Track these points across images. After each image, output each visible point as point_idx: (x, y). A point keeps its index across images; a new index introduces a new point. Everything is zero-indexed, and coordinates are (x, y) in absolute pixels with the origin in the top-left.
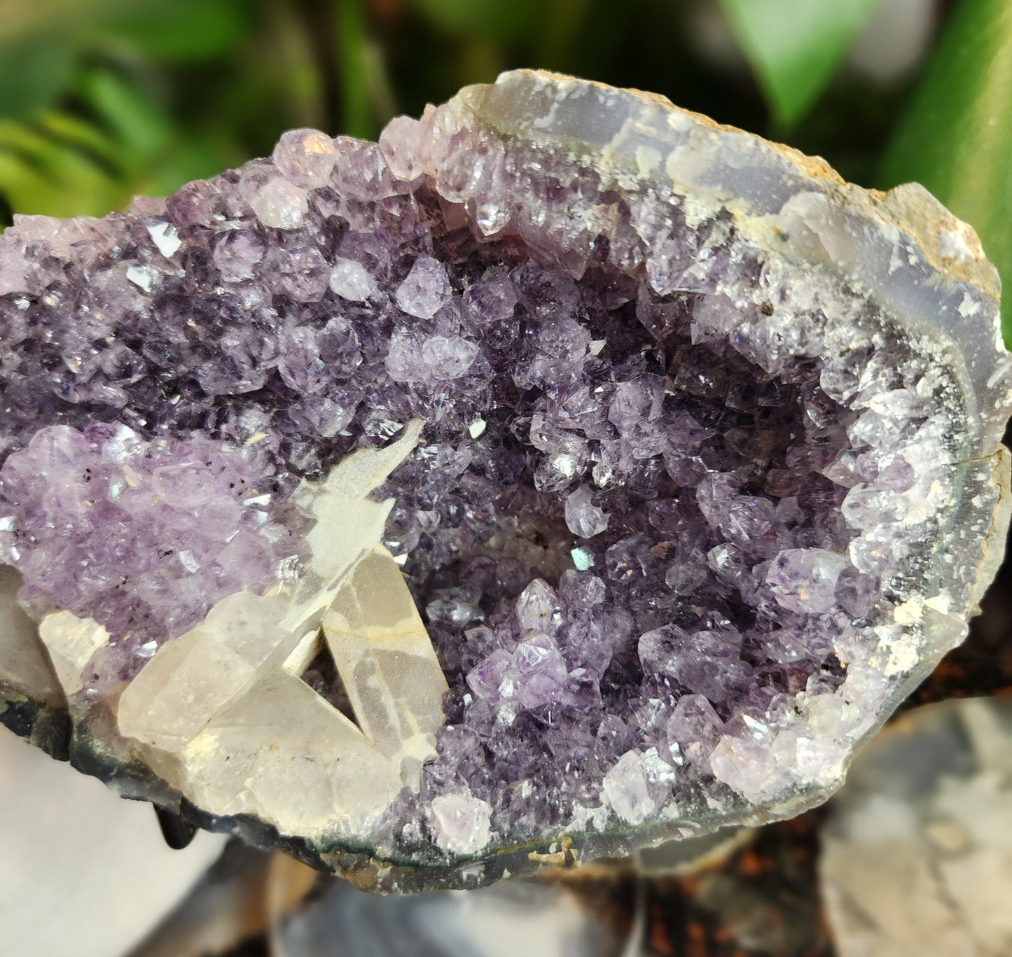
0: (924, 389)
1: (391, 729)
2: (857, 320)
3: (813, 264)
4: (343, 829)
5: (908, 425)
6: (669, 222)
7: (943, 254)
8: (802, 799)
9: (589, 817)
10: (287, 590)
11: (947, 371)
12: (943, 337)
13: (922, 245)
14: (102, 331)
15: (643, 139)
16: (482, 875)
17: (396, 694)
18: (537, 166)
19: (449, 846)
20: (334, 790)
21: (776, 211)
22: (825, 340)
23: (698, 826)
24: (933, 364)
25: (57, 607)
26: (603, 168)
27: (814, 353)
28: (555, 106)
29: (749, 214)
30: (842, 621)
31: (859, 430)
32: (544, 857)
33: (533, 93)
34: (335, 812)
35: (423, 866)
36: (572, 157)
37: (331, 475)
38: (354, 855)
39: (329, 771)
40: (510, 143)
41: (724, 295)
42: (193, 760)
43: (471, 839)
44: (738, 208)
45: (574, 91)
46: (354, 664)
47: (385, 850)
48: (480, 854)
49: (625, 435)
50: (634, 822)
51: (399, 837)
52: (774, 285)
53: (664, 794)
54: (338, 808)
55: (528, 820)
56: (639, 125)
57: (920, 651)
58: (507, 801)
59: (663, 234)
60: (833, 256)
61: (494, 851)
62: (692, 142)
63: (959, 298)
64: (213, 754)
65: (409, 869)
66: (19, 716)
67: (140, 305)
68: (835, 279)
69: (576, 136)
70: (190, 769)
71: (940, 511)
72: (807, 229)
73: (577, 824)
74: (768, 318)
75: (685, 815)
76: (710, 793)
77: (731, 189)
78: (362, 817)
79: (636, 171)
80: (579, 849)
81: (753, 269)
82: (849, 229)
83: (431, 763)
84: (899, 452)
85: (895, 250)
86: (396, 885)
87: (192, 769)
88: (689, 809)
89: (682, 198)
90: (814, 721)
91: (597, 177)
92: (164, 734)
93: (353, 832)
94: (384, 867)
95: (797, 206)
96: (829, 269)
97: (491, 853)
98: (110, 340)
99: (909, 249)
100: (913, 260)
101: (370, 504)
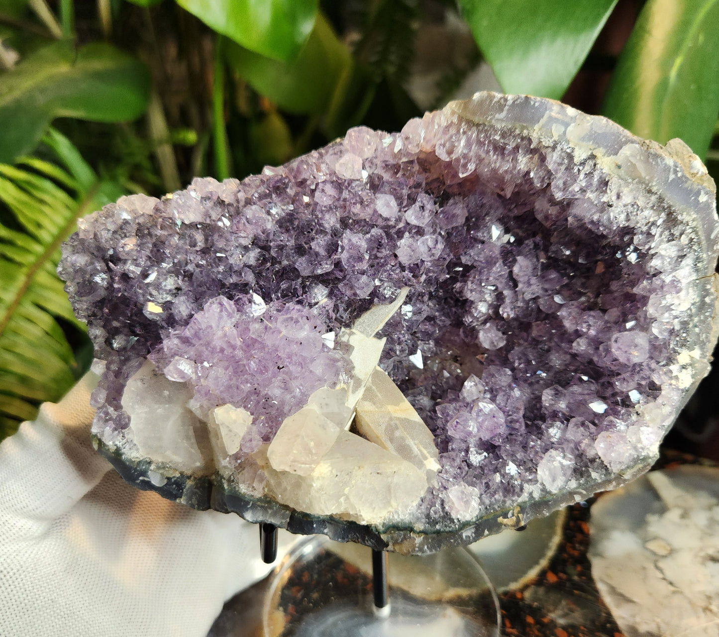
0: (684, 240)
1: (416, 456)
2: (654, 206)
3: (634, 179)
4: (396, 517)
5: (677, 260)
6: (566, 161)
7: (692, 171)
8: (641, 466)
9: (531, 491)
10: (345, 386)
11: (695, 231)
12: (692, 213)
13: (683, 167)
14: (246, 242)
15: (556, 120)
16: (473, 535)
17: (413, 439)
18: (497, 138)
19: (459, 517)
20: (392, 492)
21: (616, 154)
22: (638, 218)
23: (584, 492)
24: (688, 227)
25: (217, 405)
26: (535, 136)
27: (632, 226)
28: (507, 107)
29: (604, 155)
30: (653, 365)
31: (655, 263)
32: (505, 521)
33: (493, 102)
34: (392, 506)
35: (443, 532)
36: (517, 132)
37: (356, 324)
38: (401, 532)
39: (390, 480)
40: (481, 128)
41: (589, 198)
42: (318, 478)
43: (469, 511)
44: (599, 153)
45: (517, 100)
46: (384, 427)
47: (419, 526)
48: (474, 520)
49: (520, 286)
50: (554, 491)
51: (428, 516)
52: (614, 192)
53: (569, 472)
54: (394, 504)
55: (499, 496)
56: (553, 114)
57: (693, 376)
58: (487, 486)
59: (563, 168)
60: (643, 175)
61: (481, 518)
62: (578, 121)
63: (698, 193)
64: (329, 474)
65: (434, 535)
66: (174, 486)
67: (270, 226)
68: (644, 186)
69: (519, 121)
70: (314, 485)
71: (693, 304)
72: (630, 161)
73: (525, 497)
74: (610, 209)
75: (580, 485)
76: (593, 469)
77: (597, 143)
78: (406, 507)
79: (552, 136)
80: (523, 514)
81: (604, 184)
82: (651, 160)
83: (441, 472)
84: (674, 274)
85: (672, 170)
86: (426, 547)
87: (316, 485)
88: (581, 482)
89: (573, 149)
90: (647, 417)
91: (530, 141)
92: (303, 463)
93: (402, 517)
94: (420, 537)
95: (626, 151)
96: (641, 182)
97: (480, 519)
98: (250, 246)
99: (678, 169)
100: (679, 174)
101: (375, 340)
